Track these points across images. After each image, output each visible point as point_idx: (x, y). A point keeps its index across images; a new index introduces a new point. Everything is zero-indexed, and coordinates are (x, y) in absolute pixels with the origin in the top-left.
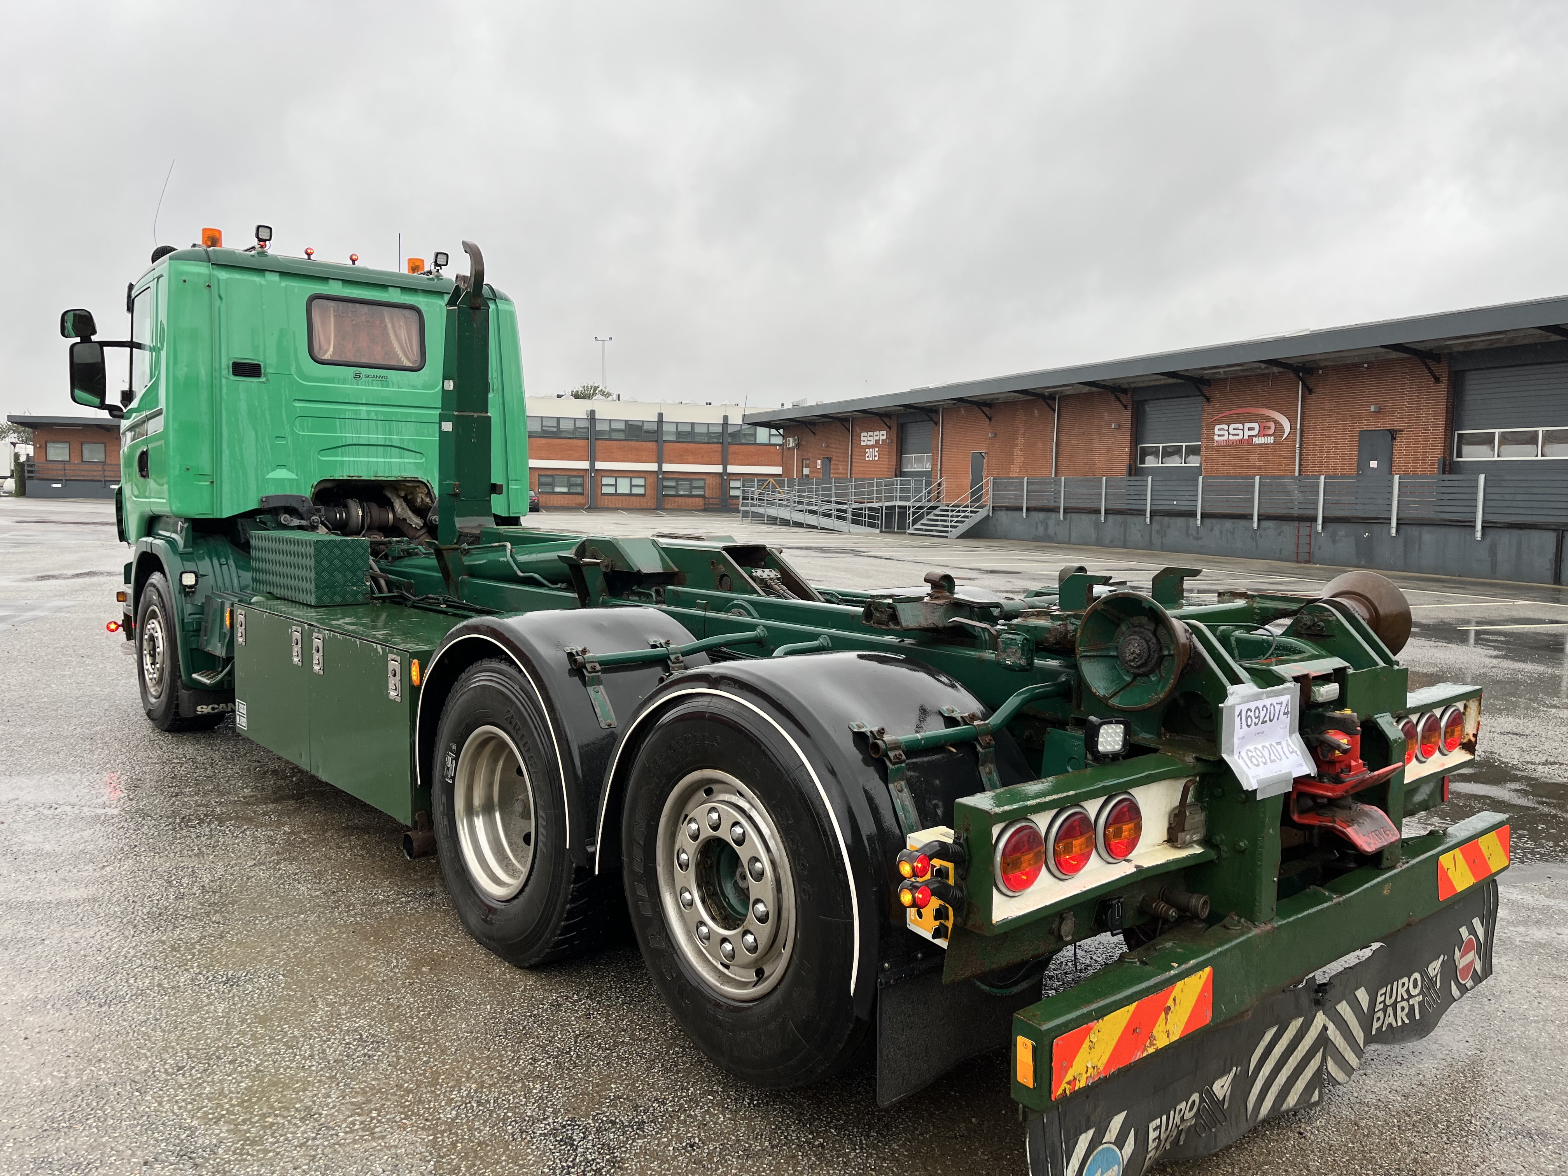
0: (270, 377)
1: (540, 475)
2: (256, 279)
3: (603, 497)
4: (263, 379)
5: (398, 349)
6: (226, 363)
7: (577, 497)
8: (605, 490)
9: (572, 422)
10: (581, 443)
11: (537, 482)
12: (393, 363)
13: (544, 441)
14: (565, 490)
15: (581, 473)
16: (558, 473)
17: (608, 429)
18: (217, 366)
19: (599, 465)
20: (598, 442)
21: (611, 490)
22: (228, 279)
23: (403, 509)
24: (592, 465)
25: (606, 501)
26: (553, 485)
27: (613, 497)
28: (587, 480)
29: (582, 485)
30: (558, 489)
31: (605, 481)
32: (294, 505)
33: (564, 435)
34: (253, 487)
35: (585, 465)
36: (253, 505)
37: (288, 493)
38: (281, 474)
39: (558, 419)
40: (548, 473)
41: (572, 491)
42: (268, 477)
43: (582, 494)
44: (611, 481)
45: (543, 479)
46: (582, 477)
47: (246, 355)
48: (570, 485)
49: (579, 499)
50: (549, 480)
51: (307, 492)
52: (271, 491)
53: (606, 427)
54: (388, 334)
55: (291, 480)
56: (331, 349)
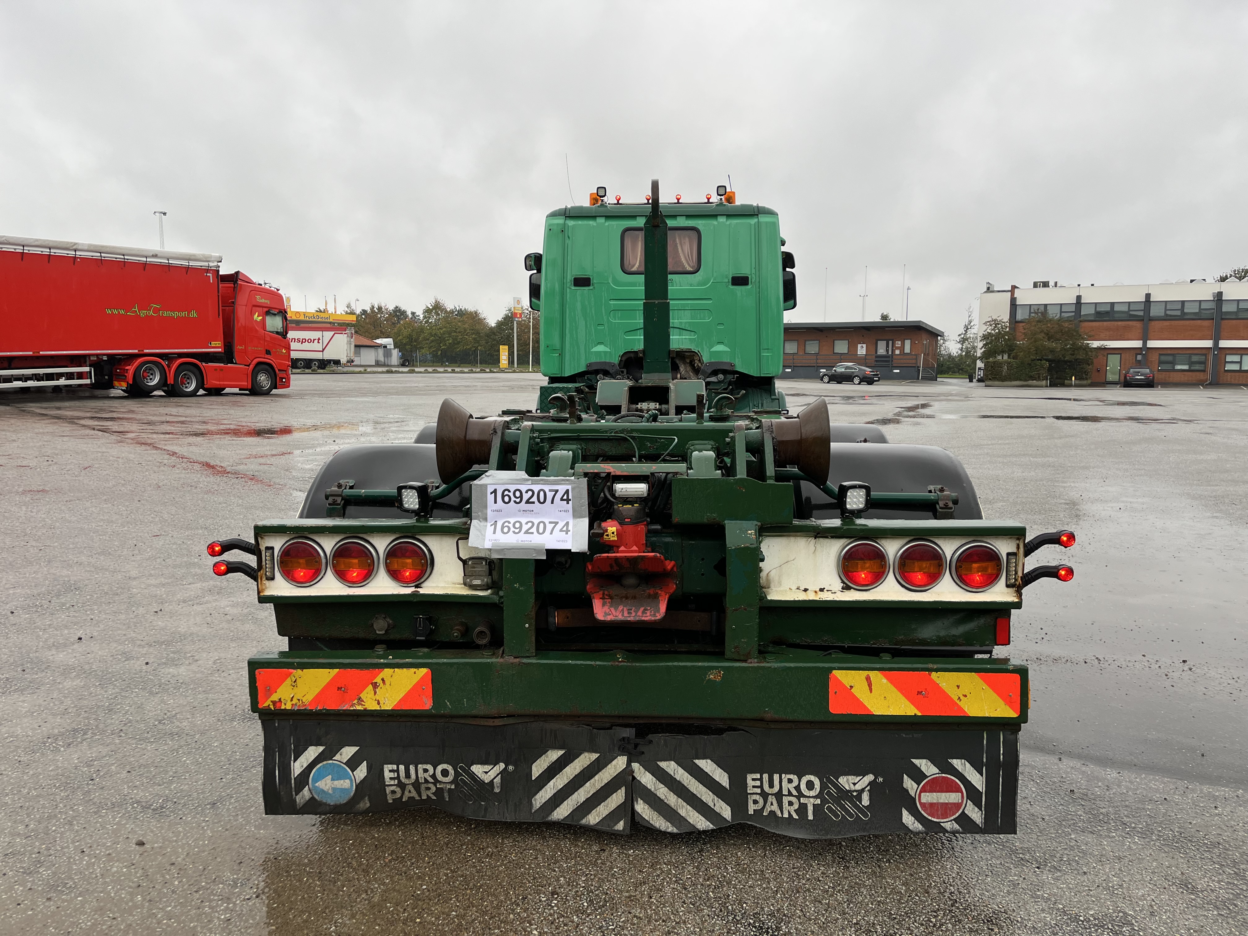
0: (595, 285)
1: (1160, 355)
2: (591, 223)
3: (1226, 374)
4: (591, 288)
5: (683, 259)
6: (570, 278)
7: (1198, 373)
8: (1228, 367)
9: (1198, 304)
10: (1206, 323)
11: (1157, 362)
12: (680, 269)
13: (1167, 323)
14: (1186, 367)
15: (1204, 352)
16: (1180, 352)
17: (1235, 310)
18: (565, 281)
19: (1223, 344)
20: (1224, 322)
21: (1236, 367)
22: (574, 225)
23: (686, 371)
24: (1216, 344)
25: (1228, 378)
26: (1173, 363)
27: (1237, 374)
28: (1211, 358)
29: (1204, 363)
30: (1178, 367)
31: (1229, 358)
32: (607, 368)
33: (1186, 317)
34: (583, 357)
35: (1208, 344)
36: (582, 368)
37: (603, 360)
38: (601, 348)
39: (1183, 302)
40: (1169, 352)
41: (1192, 368)
42: (593, 350)
43: (1204, 371)
44: (1236, 358)
45: (1163, 358)
46: (1205, 355)
47: (580, 274)
48: (1191, 363)
49: (1201, 376)
50: (1170, 358)
51: (616, 360)
52: (593, 360)
53: (1232, 308)
54: (678, 249)
55: (605, 352)
56: (638, 264)
